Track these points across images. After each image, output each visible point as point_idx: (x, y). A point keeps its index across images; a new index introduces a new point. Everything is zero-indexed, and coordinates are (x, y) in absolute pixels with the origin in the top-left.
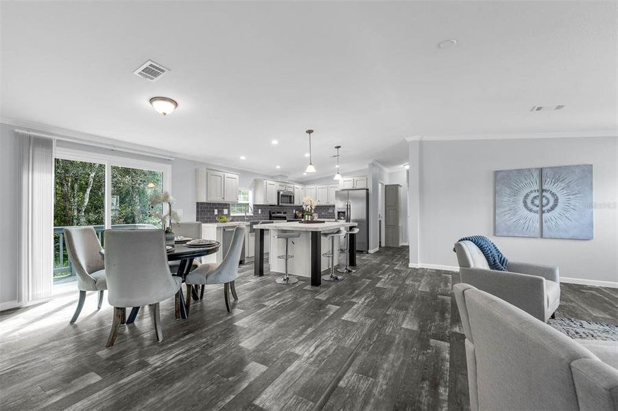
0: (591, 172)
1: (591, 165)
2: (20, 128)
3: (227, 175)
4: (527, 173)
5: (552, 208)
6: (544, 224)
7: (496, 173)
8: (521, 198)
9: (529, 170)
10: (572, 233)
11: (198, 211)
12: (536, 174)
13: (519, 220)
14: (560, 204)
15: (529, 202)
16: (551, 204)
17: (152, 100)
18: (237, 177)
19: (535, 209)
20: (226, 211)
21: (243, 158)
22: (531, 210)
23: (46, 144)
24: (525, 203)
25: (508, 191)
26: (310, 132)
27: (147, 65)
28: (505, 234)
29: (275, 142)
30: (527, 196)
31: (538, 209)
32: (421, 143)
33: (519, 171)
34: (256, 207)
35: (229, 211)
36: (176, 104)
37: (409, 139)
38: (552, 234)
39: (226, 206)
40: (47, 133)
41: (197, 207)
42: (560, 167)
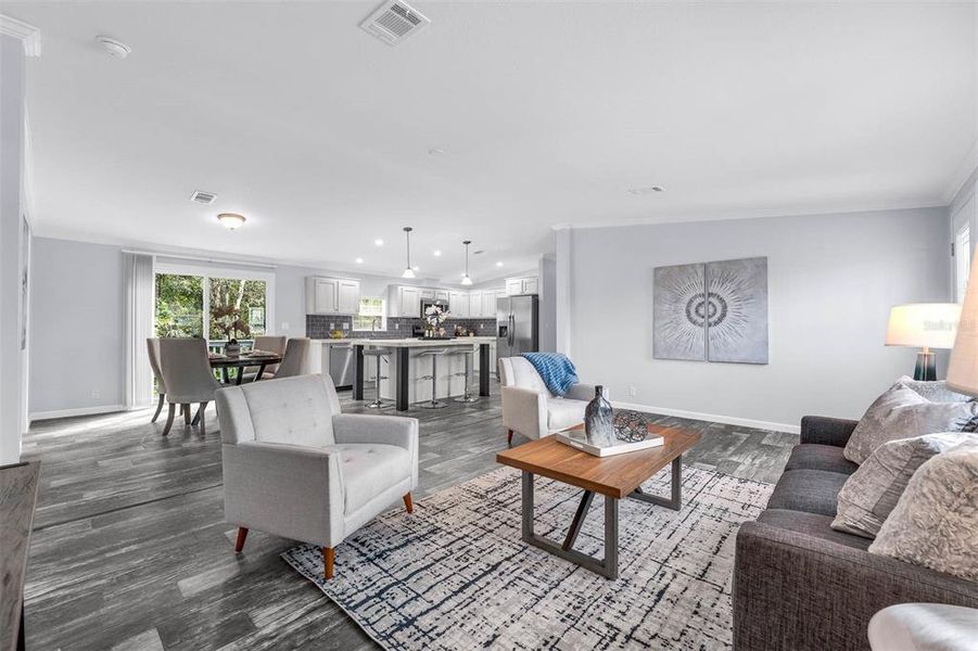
0: (766, 266)
1: (766, 258)
2: (127, 248)
3: (341, 282)
4: (691, 270)
5: (720, 320)
6: (711, 342)
7: (657, 270)
8: (684, 307)
9: (693, 266)
10: (743, 356)
11: (308, 326)
12: (700, 272)
13: (682, 336)
14: (729, 315)
15: (693, 310)
16: (718, 315)
17: (220, 216)
18: (357, 284)
19: (701, 320)
20: (346, 326)
21: (359, 261)
22: (694, 323)
23: (146, 261)
24: (688, 312)
25: (669, 296)
26: (408, 230)
27: (196, 193)
28: (665, 356)
29: (379, 242)
30: (691, 301)
31: (703, 320)
32: (572, 232)
33: (682, 268)
34: (392, 321)
35: (351, 326)
36: (244, 219)
37: (557, 227)
38: (720, 357)
39: (347, 318)
40: (146, 251)
41: (308, 321)
42: (728, 262)
